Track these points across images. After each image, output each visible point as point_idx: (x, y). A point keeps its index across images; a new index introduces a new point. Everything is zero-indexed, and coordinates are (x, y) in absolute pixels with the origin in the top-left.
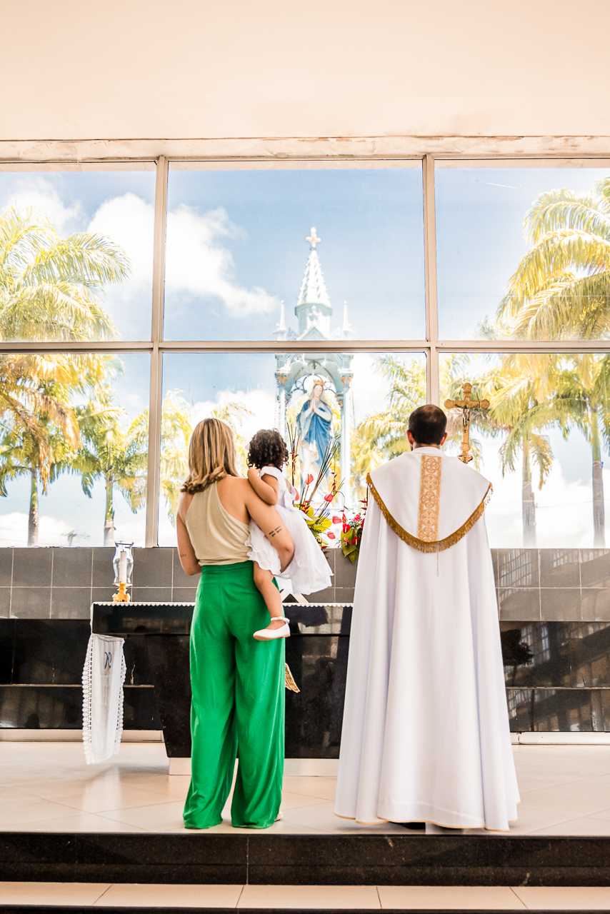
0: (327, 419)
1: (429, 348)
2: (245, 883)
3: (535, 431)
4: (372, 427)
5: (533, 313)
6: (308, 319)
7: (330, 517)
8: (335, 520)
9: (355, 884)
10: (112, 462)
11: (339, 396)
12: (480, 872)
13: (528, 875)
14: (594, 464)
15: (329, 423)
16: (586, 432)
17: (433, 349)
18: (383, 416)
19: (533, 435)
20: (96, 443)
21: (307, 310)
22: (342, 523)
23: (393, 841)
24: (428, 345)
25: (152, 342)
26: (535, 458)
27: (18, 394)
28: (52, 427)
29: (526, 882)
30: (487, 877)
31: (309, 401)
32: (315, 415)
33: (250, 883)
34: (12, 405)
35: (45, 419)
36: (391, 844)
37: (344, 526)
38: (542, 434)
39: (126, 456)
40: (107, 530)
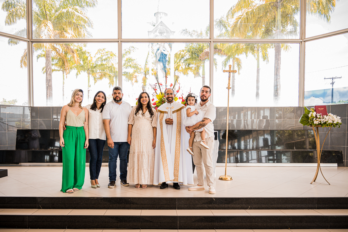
0: (166, 54)
1: (211, 41)
2: (176, 209)
3: (236, 56)
4: (180, 54)
5: (240, 18)
6: (159, 18)
7: (178, 97)
8: (180, 98)
9: (205, 209)
10: (89, 67)
11: (170, 45)
12: (237, 206)
13: (249, 207)
14: (257, 69)
15: (167, 55)
16: (255, 56)
17: (212, 42)
18: (183, 51)
19: (236, 58)
20: (83, 61)
21: (159, 14)
22: (182, 99)
23: (215, 199)
24: (210, 40)
25: (118, 39)
26: (237, 65)
27: (57, 45)
28: (69, 56)
29: (249, 208)
30: (239, 207)
31: (159, 47)
32: (162, 53)
33: (177, 209)
34: (55, 49)
35: (66, 53)
36: (214, 200)
37: (183, 100)
38: (239, 57)
39: (94, 65)
40: (89, 91)
